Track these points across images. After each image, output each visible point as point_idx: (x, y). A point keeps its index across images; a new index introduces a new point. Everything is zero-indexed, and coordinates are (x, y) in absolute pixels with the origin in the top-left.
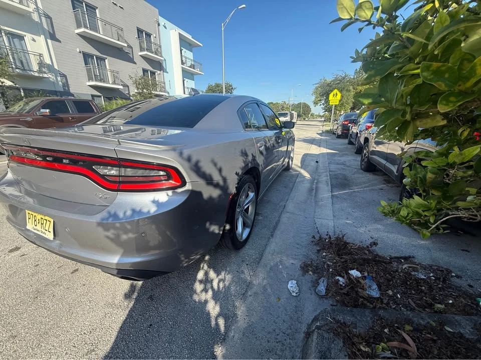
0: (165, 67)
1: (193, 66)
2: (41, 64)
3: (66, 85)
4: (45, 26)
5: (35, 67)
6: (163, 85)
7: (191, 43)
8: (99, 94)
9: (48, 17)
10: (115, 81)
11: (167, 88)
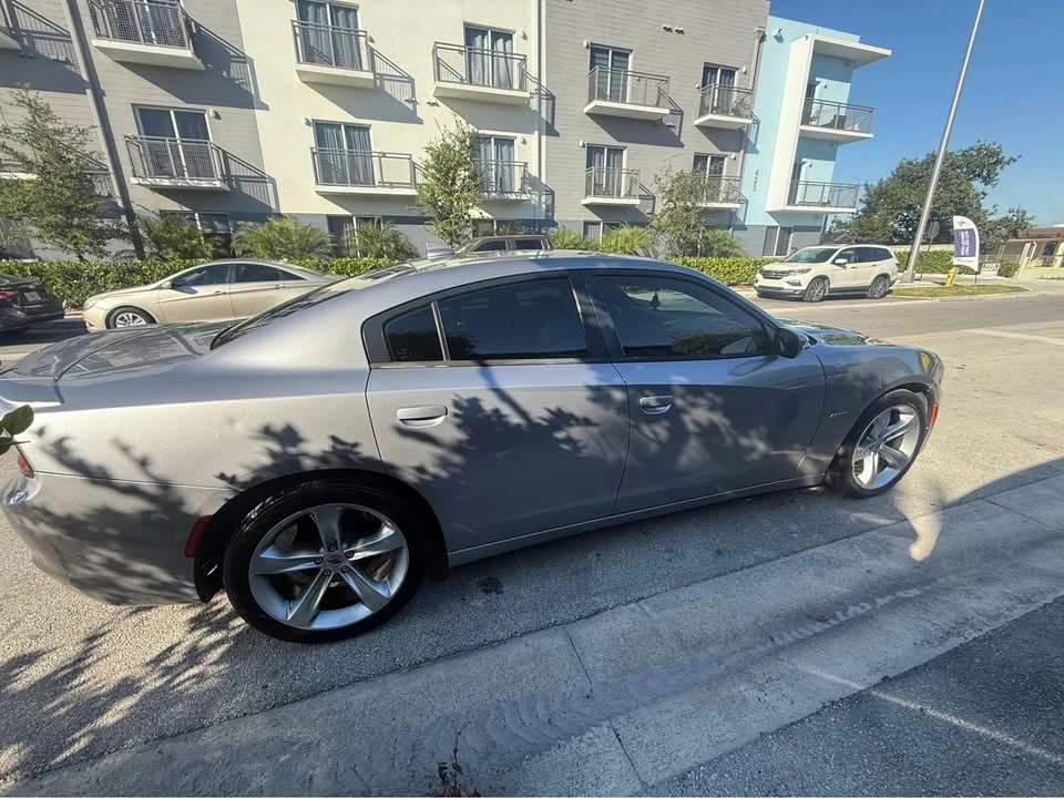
0: (752, 139)
1: (840, 122)
2: (526, 179)
3: (551, 208)
4: (544, 116)
5: (517, 185)
6: (737, 184)
7: (851, 56)
8: (597, 219)
9: (551, 98)
10: (629, 192)
11: (746, 190)
